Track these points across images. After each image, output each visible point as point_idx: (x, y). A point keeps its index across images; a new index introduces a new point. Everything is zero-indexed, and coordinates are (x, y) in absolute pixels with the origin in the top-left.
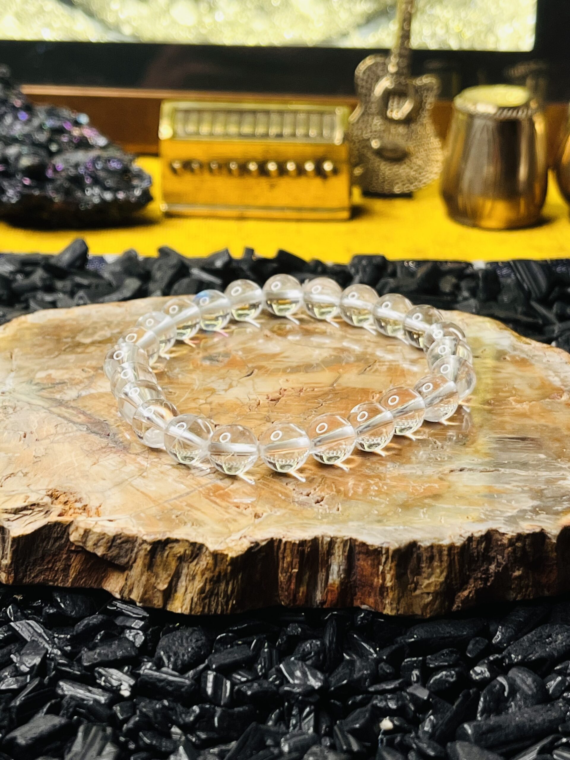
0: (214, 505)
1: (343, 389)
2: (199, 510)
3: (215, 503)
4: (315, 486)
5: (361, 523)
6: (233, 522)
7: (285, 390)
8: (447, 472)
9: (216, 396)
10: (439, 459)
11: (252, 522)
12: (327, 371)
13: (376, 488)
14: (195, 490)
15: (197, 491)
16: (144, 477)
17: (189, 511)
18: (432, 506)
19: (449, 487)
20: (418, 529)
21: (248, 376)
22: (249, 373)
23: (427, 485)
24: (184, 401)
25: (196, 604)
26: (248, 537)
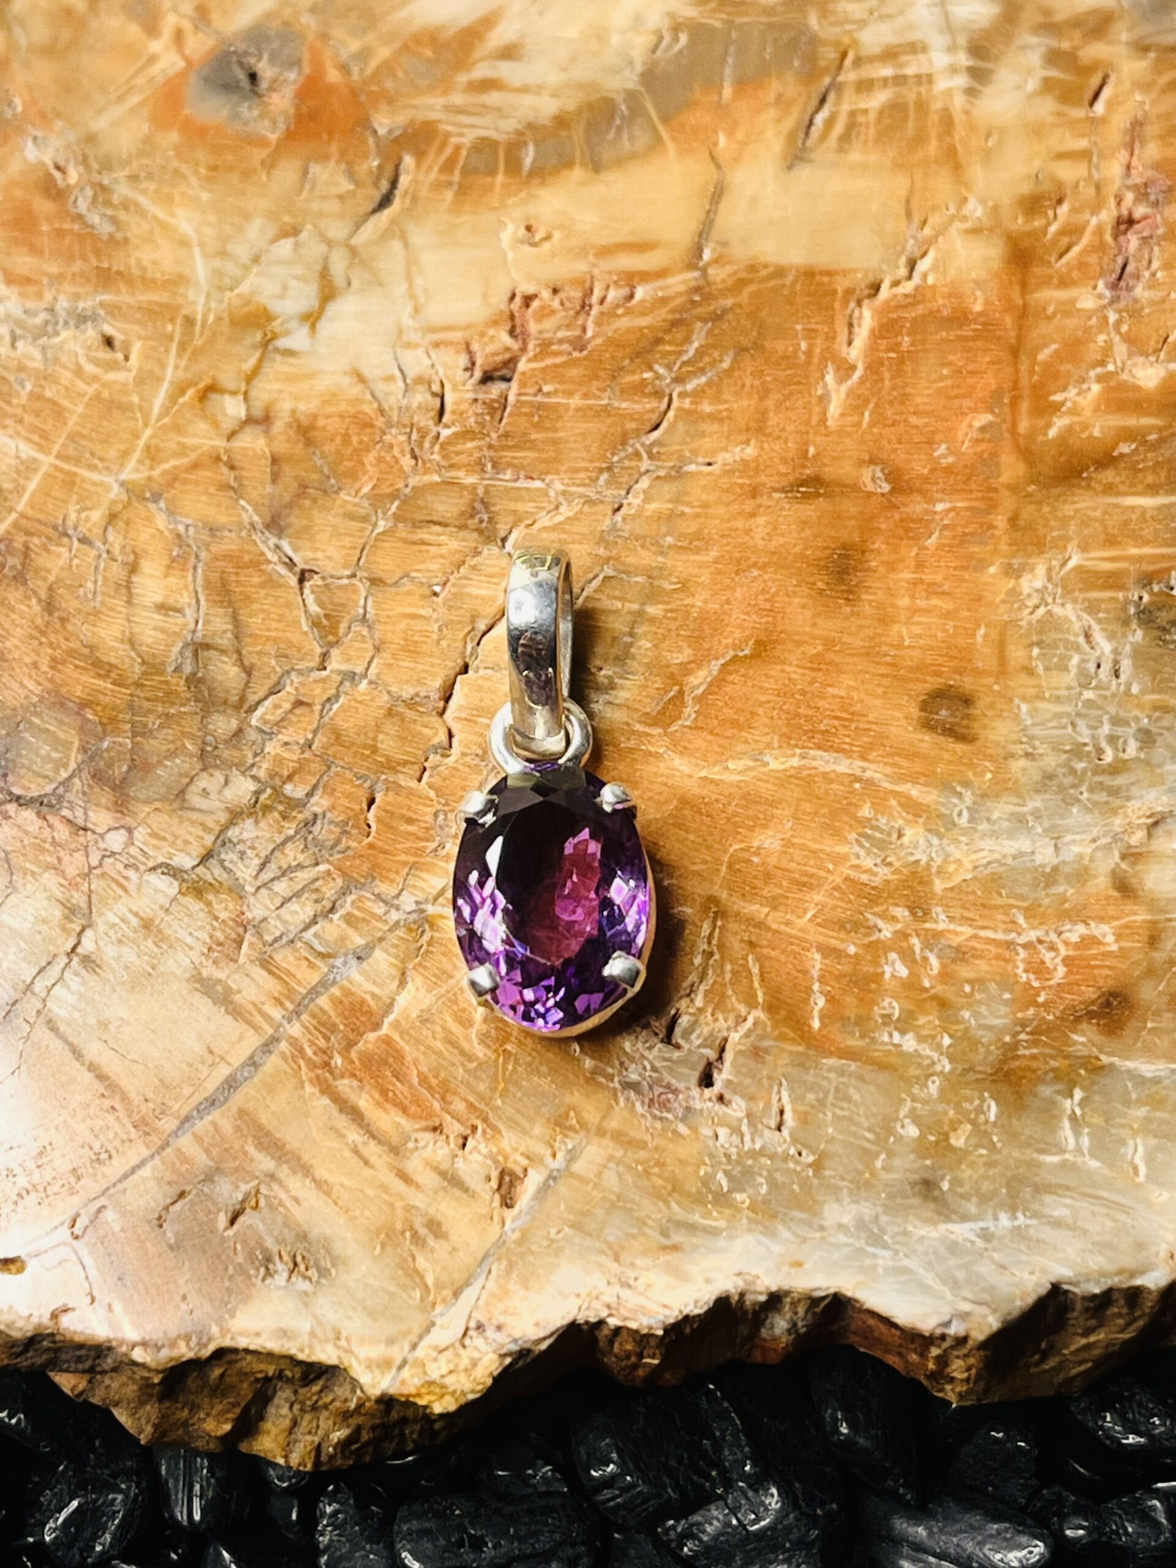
0: (355, 1136)
1: (741, 283)
2: (305, 1170)
3: (356, 1115)
4: (693, 977)
5: (866, 1210)
6: (431, 1242)
7: (528, 300)
8: (1139, 836)
9: (278, 366)
10: (1109, 757)
11: (494, 1231)
12: (671, 147)
13: (903, 972)
14: (275, 1040)
15: (284, 1045)
16: (88, 961)
17: (272, 1177)
18: (1102, 1068)
19: (1154, 940)
20: (1057, 1224)
21: (385, 201)
22: (385, 186)
23: (1074, 938)
24: (166, 411)
25: (332, 1457)
26: (490, 1333)
